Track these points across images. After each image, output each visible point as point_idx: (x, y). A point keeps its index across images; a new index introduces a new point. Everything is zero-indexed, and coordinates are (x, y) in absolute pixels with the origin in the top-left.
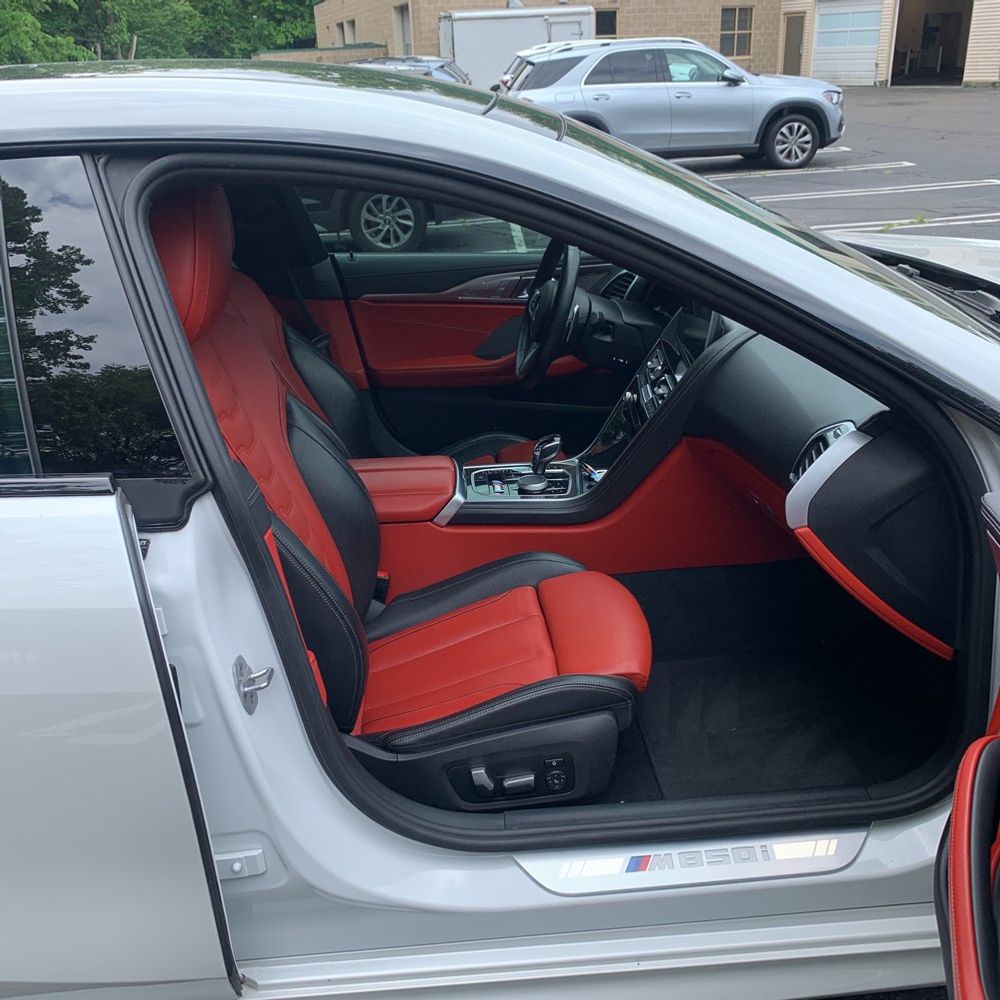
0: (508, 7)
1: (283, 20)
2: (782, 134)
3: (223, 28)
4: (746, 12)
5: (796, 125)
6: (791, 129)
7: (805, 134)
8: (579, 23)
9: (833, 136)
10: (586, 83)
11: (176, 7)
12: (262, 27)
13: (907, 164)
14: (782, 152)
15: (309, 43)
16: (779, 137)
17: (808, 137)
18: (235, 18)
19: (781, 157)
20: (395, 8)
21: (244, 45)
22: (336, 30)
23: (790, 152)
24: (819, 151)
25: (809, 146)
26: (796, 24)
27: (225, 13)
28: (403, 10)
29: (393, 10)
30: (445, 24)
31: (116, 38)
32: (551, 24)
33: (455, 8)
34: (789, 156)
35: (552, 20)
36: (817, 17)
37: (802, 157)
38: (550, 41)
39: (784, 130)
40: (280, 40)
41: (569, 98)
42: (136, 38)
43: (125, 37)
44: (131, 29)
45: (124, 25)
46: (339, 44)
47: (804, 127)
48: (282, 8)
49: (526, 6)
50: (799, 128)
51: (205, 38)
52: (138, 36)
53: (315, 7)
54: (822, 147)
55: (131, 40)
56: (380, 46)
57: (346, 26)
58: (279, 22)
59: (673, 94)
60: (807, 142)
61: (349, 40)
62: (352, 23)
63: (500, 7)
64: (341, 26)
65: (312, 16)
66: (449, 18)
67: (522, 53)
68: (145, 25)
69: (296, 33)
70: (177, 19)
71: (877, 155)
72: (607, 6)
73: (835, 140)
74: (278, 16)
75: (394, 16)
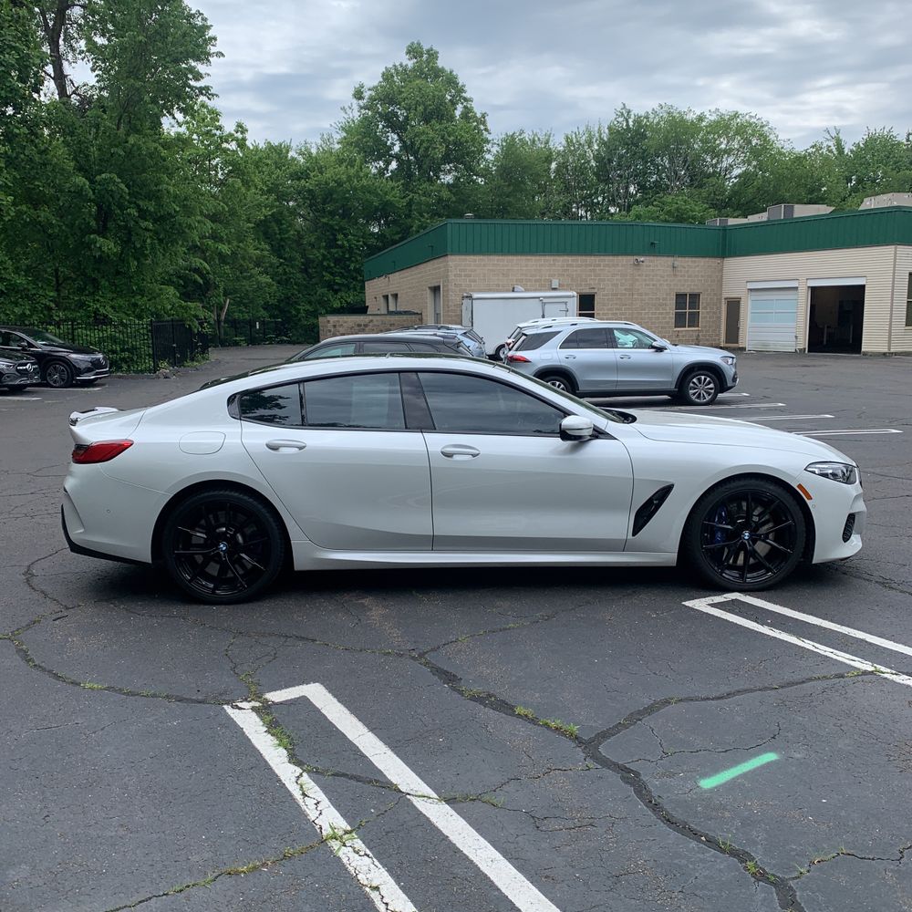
0: (513, 291)
1: (340, 290)
2: (694, 383)
3: (293, 294)
4: (695, 298)
5: (703, 377)
6: (699, 380)
7: (709, 383)
8: (566, 303)
9: (729, 385)
10: (560, 348)
11: (260, 279)
12: (323, 295)
13: (780, 404)
14: (694, 394)
15: (361, 309)
16: (691, 385)
17: (712, 386)
18: (303, 288)
19: (693, 398)
20: (430, 288)
21: (308, 307)
22: (382, 300)
23: (700, 394)
24: (720, 395)
25: (713, 391)
26: (734, 307)
27: (296, 284)
28: (436, 290)
29: (428, 291)
30: (466, 302)
31: (214, 300)
32: (545, 303)
33: (473, 291)
34: (699, 397)
35: (545, 301)
36: (750, 302)
37: (708, 398)
38: (543, 317)
39: (695, 380)
40: (336, 305)
41: (549, 356)
42: (228, 301)
43: (222, 300)
44: (226, 294)
45: (221, 290)
46: (384, 311)
47: (708, 379)
48: (339, 282)
49: (526, 290)
50: (705, 379)
51: (278, 301)
52: (230, 299)
53: (366, 283)
54: (722, 392)
55: (225, 302)
56: (415, 314)
57: (390, 298)
58: (336, 292)
59: (618, 356)
60: (711, 389)
61: (392, 308)
62: (396, 296)
63: (507, 291)
64: (386, 297)
65: (363, 288)
66: (470, 297)
67: (521, 325)
68: (235, 291)
69: (349, 300)
70: (260, 288)
71: (766, 398)
72: (587, 291)
73: (731, 388)
74: (336, 287)
75: (429, 294)
